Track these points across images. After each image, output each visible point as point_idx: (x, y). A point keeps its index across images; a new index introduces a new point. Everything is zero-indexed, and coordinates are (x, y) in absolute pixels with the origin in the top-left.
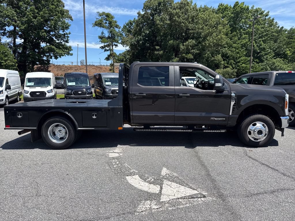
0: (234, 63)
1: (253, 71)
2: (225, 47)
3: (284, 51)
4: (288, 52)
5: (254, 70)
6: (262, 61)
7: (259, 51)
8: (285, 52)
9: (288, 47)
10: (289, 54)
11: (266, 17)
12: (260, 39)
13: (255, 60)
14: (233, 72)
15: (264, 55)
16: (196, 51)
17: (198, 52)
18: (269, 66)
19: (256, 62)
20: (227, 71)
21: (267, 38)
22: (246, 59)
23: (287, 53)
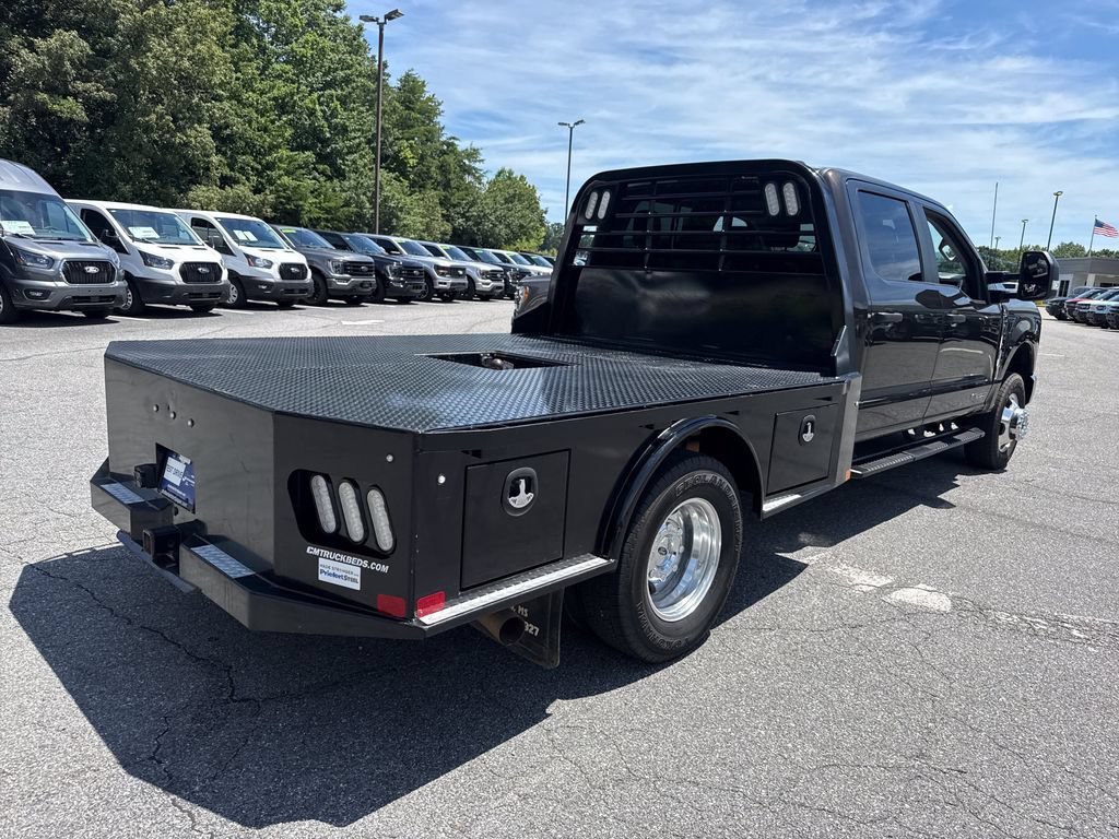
0: (253, 168)
1: (320, 208)
2: (218, 98)
3: (396, 148)
4: (408, 154)
5: (320, 203)
6: (341, 175)
7: (328, 135)
8: (400, 151)
9: (406, 135)
10: (411, 161)
11: (335, 11)
12: (327, 92)
13: (321, 167)
14: (263, 203)
15: (347, 154)
16: (98, 90)
17: (108, 95)
18: (364, 194)
19: (323, 173)
20: (240, 197)
21: (350, 93)
22: (291, 160)
23: (406, 158)
